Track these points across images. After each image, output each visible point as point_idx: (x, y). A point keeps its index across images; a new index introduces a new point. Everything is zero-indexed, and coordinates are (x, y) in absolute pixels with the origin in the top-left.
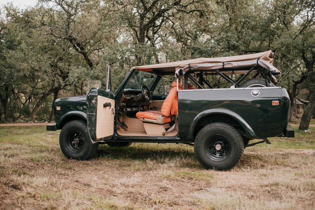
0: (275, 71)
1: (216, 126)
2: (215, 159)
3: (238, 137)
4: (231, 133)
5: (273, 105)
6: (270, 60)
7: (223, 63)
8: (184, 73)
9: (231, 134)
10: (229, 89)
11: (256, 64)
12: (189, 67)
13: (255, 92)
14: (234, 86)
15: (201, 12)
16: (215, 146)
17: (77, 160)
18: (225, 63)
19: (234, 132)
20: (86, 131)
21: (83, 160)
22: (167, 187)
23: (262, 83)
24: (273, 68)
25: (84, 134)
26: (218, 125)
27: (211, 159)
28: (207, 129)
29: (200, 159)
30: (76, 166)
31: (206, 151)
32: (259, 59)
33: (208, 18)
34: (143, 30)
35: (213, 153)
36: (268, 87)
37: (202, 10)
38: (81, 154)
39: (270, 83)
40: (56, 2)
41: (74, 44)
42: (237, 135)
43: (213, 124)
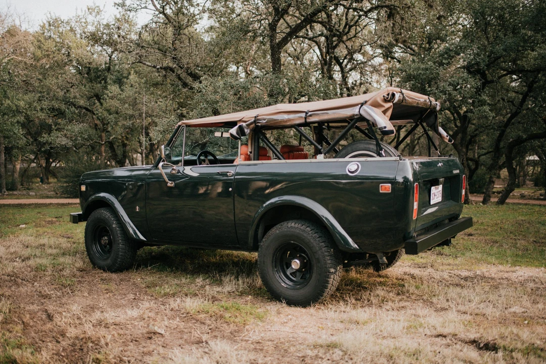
0: (385, 127)
1: (289, 226)
2: (283, 283)
3: (324, 249)
4: (312, 241)
5: (381, 192)
6: (383, 106)
7: (307, 113)
8: (247, 131)
9: (312, 243)
10: (313, 160)
11: (357, 115)
12: (255, 121)
13: (352, 167)
14: (323, 155)
15: (391, 9)
16: (291, 262)
17: (104, 271)
18: (310, 113)
19: (317, 239)
20: (114, 226)
21: (112, 272)
22: (158, 332)
23: (371, 150)
24: (383, 121)
25: (112, 231)
26: (293, 224)
27: (283, 284)
28: (276, 231)
29: (265, 281)
30: (86, 282)
31: (276, 269)
32: (362, 104)
33: (402, 19)
34: (276, 49)
35: (291, 274)
36: (378, 158)
37: (391, 5)
38: (109, 261)
39: (381, 150)
40: (157, 9)
41: (179, 75)
42: (321, 244)
43: (285, 223)
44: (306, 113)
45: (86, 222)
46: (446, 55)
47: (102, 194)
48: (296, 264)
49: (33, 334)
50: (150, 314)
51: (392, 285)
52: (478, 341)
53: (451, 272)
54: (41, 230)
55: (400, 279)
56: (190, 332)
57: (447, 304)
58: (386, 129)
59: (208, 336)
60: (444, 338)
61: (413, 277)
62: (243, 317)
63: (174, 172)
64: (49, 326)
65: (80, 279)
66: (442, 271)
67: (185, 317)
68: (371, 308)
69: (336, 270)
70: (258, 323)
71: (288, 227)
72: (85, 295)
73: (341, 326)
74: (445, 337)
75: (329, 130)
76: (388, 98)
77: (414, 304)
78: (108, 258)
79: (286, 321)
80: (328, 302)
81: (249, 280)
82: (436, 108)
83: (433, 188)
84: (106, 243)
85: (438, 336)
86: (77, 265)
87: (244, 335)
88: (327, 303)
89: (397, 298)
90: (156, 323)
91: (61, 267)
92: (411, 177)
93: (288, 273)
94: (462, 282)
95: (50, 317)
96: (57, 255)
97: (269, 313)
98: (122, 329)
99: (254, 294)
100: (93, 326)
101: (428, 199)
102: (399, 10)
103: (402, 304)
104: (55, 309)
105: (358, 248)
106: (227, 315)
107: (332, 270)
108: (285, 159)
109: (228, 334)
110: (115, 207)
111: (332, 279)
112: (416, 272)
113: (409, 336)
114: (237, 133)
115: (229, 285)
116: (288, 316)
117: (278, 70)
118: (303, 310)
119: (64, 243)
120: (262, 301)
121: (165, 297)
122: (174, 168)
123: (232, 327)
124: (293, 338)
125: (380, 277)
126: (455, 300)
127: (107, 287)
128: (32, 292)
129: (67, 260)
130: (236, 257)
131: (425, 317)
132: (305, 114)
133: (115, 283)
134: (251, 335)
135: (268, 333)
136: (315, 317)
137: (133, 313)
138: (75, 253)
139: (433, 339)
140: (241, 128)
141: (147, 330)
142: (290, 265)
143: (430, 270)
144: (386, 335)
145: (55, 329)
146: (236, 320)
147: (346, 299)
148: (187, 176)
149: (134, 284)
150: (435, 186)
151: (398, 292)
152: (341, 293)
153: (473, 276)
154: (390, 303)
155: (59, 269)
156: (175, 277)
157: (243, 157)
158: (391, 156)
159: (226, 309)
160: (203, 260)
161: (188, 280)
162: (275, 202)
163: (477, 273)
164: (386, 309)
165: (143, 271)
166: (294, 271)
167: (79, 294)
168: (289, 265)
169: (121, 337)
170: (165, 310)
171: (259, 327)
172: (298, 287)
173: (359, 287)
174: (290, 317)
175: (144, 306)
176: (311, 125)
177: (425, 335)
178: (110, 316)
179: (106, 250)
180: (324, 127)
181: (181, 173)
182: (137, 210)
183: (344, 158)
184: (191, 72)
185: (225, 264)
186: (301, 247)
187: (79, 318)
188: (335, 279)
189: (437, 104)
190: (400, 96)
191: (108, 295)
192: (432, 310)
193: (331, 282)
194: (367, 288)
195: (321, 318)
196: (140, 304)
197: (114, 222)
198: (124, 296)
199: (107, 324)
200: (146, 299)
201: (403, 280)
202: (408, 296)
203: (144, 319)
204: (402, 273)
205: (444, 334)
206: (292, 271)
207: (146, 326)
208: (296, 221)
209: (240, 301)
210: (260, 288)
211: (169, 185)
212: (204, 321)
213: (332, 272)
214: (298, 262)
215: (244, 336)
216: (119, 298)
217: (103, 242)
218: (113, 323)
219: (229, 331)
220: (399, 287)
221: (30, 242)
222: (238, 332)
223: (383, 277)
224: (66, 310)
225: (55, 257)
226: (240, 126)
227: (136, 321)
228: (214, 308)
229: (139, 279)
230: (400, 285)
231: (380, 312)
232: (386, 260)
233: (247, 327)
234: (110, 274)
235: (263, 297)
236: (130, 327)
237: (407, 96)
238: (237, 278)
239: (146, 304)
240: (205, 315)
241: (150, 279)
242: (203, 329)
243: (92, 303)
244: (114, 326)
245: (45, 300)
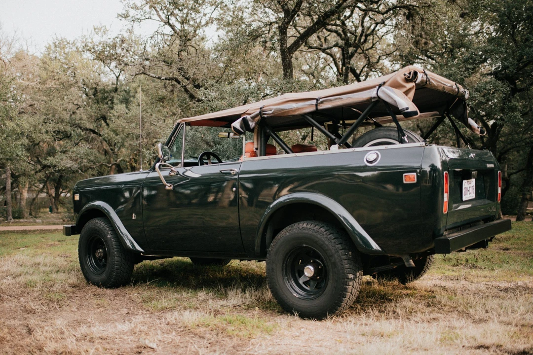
0: (407, 109)
1: (301, 227)
2: (295, 293)
3: (340, 252)
4: (327, 243)
5: (405, 182)
6: (404, 87)
8: (252, 124)
9: (327, 245)
10: (328, 152)
11: (374, 98)
12: (260, 113)
13: (371, 156)
14: (337, 146)
15: (409, 9)
16: (304, 269)
17: (99, 287)
18: (321, 100)
19: (333, 241)
20: (109, 237)
21: (107, 288)
22: (149, 345)
23: (392, 137)
24: (405, 102)
25: (106, 241)
26: (305, 225)
27: (295, 295)
28: (286, 233)
29: (275, 293)
30: (77, 298)
31: (286, 278)
32: (380, 86)
33: (422, 19)
34: (287, 54)
35: (304, 283)
36: (398, 145)
37: (410, 5)
38: (104, 276)
39: (404, 135)
40: (162, 20)
41: (185, 86)
42: (337, 246)
43: (296, 224)
44: (317, 100)
45: (78, 236)
46: (471, 60)
47: (98, 203)
48: (309, 271)
49: (7, 349)
50: (142, 328)
51: (421, 296)
52: (529, 353)
53: (488, 283)
54: (39, 251)
55: (430, 291)
56: (186, 347)
57: (487, 315)
58: (409, 110)
59: (207, 351)
60: (486, 350)
61: (444, 288)
62: (249, 331)
63: (172, 174)
64: (28, 340)
65: (71, 294)
66: (478, 283)
67: (182, 331)
68: (397, 321)
69: (356, 276)
70: (266, 336)
71: (298, 228)
72: (73, 310)
73: (363, 339)
74: (488, 348)
75: (345, 128)
76: (409, 77)
77: (448, 316)
78: (103, 272)
79: (298, 334)
80: (348, 315)
81: (258, 293)
82: (464, 96)
83: (465, 182)
84: (101, 256)
85: (479, 347)
86: (70, 281)
87: (248, 349)
88: (346, 316)
89: (427, 310)
90: (148, 337)
91: (52, 283)
92: (439, 165)
93: (301, 281)
94: (502, 294)
95: (30, 331)
96: (51, 272)
97: (279, 326)
98: (109, 343)
99: (263, 308)
100: (77, 340)
101: (459, 195)
102: (418, 9)
103: (433, 316)
104: (37, 323)
105: (380, 250)
106: (230, 328)
107: (351, 276)
108: (293, 152)
109: (231, 348)
110: (111, 217)
111: (351, 287)
112: (449, 284)
113: (443, 348)
114: (241, 127)
115: (235, 298)
116: (300, 329)
117: (290, 75)
118: (318, 323)
119: (61, 262)
120: (271, 315)
121: (162, 311)
122: (173, 169)
123: (235, 341)
124: (306, 351)
125: (407, 289)
126: (496, 310)
127: (99, 302)
128: (16, 307)
129: (61, 276)
130: (245, 272)
131: (461, 328)
132: (315, 101)
133: (109, 298)
134: (256, 349)
135: (277, 347)
136: (332, 330)
137: (123, 326)
138: (69, 271)
139: (473, 350)
140: (245, 120)
141: (137, 344)
142: (303, 273)
143: (463, 282)
144: (415, 346)
145: (34, 344)
146: (241, 334)
147: (368, 311)
148: (187, 178)
149: (130, 299)
150: (467, 179)
151: (428, 303)
152: (363, 306)
153: (514, 288)
154: (419, 314)
155: (48, 286)
156: (176, 292)
157: (248, 154)
158: (414, 142)
159: (230, 323)
160: (207, 275)
161: (189, 295)
162: (284, 200)
163: (519, 284)
164: (414, 321)
165: (142, 287)
166: (308, 279)
167: (68, 308)
168: (301, 273)
169: (106, 352)
170: (161, 324)
171: (267, 341)
172: (312, 297)
173: (383, 299)
174: (302, 330)
175: (137, 320)
176: (325, 123)
177: (464, 346)
178: (97, 330)
179: (101, 264)
180: (339, 125)
181: (180, 174)
182: (134, 218)
183: (363, 147)
184: (199, 84)
185: (232, 279)
186: (314, 251)
187: (62, 333)
188: (354, 286)
189: (465, 92)
190: (422, 77)
191: (99, 310)
192: (470, 321)
193: (349, 290)
194: (392, 300)
195: (339, 332)
196: (132, 318)
197: (109, 232)
198: (116, 311)
199: (93, 338)
200: (140, 313)
201: (433, 292)
202: (440, 307)
203: (136, 333)
204: (432, 286)
205: (486, 345)
206: (305, 280)
207: (136, 340)
208: (308, 222)
209: (247, 316)
210: (270, 302)
211: (167, 188)
212: (204, 335)
213: (351, 279)
214: (311, 268)
215: (249, 351)
216: (111, 312)
217: (97, 255)
218: (100, 337)
219: (231, 345)
220: (430, 299)
221: (24, 260)
222: (241, 346)
223: (410, 289)
224: (49, 324)
225: (47, 273)
226: (244, 119)
227: (125, 335)
228: (217, 321)
229: (136, 294)
230: (430, 297)
231: (408, 324)
232: (413, 263)
233: (252, 341)
234: (105, 290)
235: (273, 310)
236: (117, 341)
237: (431, 78)
238: (244, 291)
239: (139, 320)
240: (205, 329)
241: (146, 294)
242: (202, 343)
243: (79, 318)
244: (101, 341)
245: (29, 315)
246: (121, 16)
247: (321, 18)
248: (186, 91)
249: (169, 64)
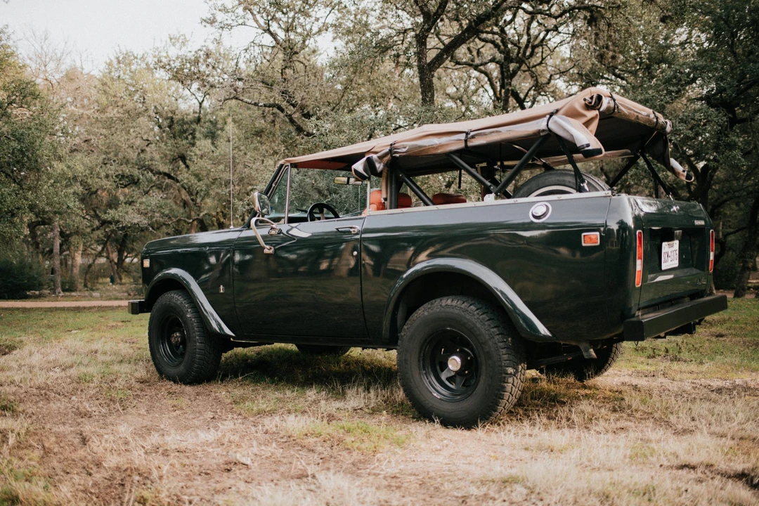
0: (588, 145)
1: (444, 304)
2: (435, 392)
3: (497, 337)
4: (478, 325)
5: (583, 244)
6: (584, 116)
8: (379, 166)
9: (479, 329)
10: (480, 204)
11: (543, 131)
12: (390, 150)
13: (539, 210)
14: (493, 195)
15: (591, 11)
16: (448, 360)
17: (175, 382)
18: (472, 134)
19: (487, 323)
20: (188, 316)
21: (186, 384)
22: (242, 461)
23: (567, 184)
24: (585, 137)
25: (185, 323)
26: (449, 301)
27: (435, 395)
28: (423, 312)
29: (409, 393)
30: (146, 397)
31: (424, 372)
32: (551, 115)
33: (609, 25)
34: (426, 71)
35: (447, 379)
36: (576, 195)
37: (593, 6)
38: (182, 368)
39: (583, 181)
40: (260, 26)
41: (290, 115)
42: (492, 330)
43: (438, 300)
44: (467, 134)
45: (148, 315)
46: (674, 80)
47: (174, 271)
48: (455, 363)
49: (55, 464)
50: (232, 438)
51: (604, 398)
52: (749, 475)
53: (695, 381)
54: (97, 335)
55: (617, 391)
56: (291, 463)
57: (693, 423)
58: (590, 148)
59: (317, 469)
60: (692, 472)
61: (635, 388)
62: (374, 442)
63: (273, 232)
64: (81, 453)
65: (139, 392)
66: (681, 380)
67: (286, 442)
68: (571, 430)
69: (517, 371)
70: (396, 450)
71: (441, 305)
72: (141, 413)
73: (527, 455)
74: (694, 468)
75: (504, 172)
76: (591, 103)
77: (640, 425)
78: (181, 363)
79: (439, 447)
80: (506, 422)
81: (387, 393)
82: (665, 128)
83: (665, 244)
84: (178, 341)
85: (682, 467)
86: (138, 375)
87: (373, 466)
88: (504, 424)
89: (613, 416)
90: (240, 450)
91: (114, 377)
92: (630, 222)
93: (444, 376)
94: (713, 395)
95: (84, 441)
96: (112, 363)
97: (414, 437)
98: (188, 457)
99: (393, 412)
100: (146, 453)
101: (658, 263)
102: (603, 11)
103: (620, 424)
104: (93, 430)
105: (550, 335)
106: (349, 439)
107: (510, 370)
108: (434, 204)
109: (349, 466)
110: (191, 290)
111: (511, 385)
112: (642, 382)
113: (633, 467)
114: (365, 170)
115: (356, 398)
116: (442, 441)
118: (466, 433)
119: (125, 349)
120: (404, 421)
121: (259, 416)
122: (274, 226)
123: (356, 456)
124: (450, 471)
125: (585, 388)
126: (705, 417)
127: (175, 403)
128: (66, 409)
129: (125, 368)
130: (368, 364)
131: (658, 441)
132: (464, 135)
133: (188, 397)
134: (383, 467)
135: (411, 465)
136: (484, 443)
137: (207, 435)
138: (136, 361)
139: (674, 471)
140: (370, 161)
141: (226, 459)
142: (446, 366)
143: (661, 379)
144: (596, 465)
145: (89, 458)
146: (363, 446)
147: (533, 417)
148: (293, 237)
149: (216, 398)
150: (668, 241)
151: (614, 407)
152: (526, 410)
153: (730, 387)
154: (602, 423)
155: (109, 381)
156: (277, 390)
157: (374, 206)
158: (597, 190)
159: (348, 431)
160: (319, 368)
161: (295, 394)
162: (422, 268)
163: (737, 383)
164: (595, 431)
165: (232, 383)
166: (453, 374)
167: (134, 411)
168: (444, 366)
169: (184, 469)
170: (257, 432)
171: (397, 456)
172: (459, 397)
173: (554, 401)
174: (445, 442)
175: (225, 427)
176: (477, 165)
177: (661, 466)
178: (173, 440)
179: (179, 352)
180: (496, 167)
181: (283, 233)
182: (222, 291)
183: (527, 196)
184: (308, 112)
185: (351, 374)
186: (462, 336)
187: (127, 443)
188: (515, 384)
189: (666, 122)
190: (609, 103)
191: (175, 414)
192: (670, 432)
193: (508, 389)
194: (565, 403)
195: (494, 444)
196: (219, 425)
197: (189, 310)
198: (198, 415)
199: (167, 450)
200: (230, 418)
201: (620, 392)
202: (630, 413)
203: (223, 444)
204: (619, 384)
205: (692, 464)
206: (449, 375)
207: (225, 453)
208: (454, 297)
209: (371, 423)
210: (402, 404)
211: (266, 251)
212: (314, 448)
213: (511, 374)
214: (458, 359)
215: (373, 469)
216: (191, 416)
217: (173, 340)
218: (176, 449)
219: (350, 461)
220: (616, 402)
221: (77, 347)
222: (363, 463)
223: (590, 388)
224: (109, 431)
225: (107, 364)
226: (368, 159)
227: (210, 447)
228: (331, 429)
229: (224, 393)
230: (616, 399)
231: (587, 436)
232: (594, 354)
233: (378, 455)
234: (183, 386)
235: (406, 415)
236: (199, 454)
237: (621, 104)
238: (367, 389)
239: (228, 426)
240: (315, 439)
241: (238, 392)
242: (311, 458)
243: (149, 423)
244: (177, 454)
245: (83, 419)
246: (205, 21)
247: (473, 24)
248: (292, 121)
249: (269, 85)
